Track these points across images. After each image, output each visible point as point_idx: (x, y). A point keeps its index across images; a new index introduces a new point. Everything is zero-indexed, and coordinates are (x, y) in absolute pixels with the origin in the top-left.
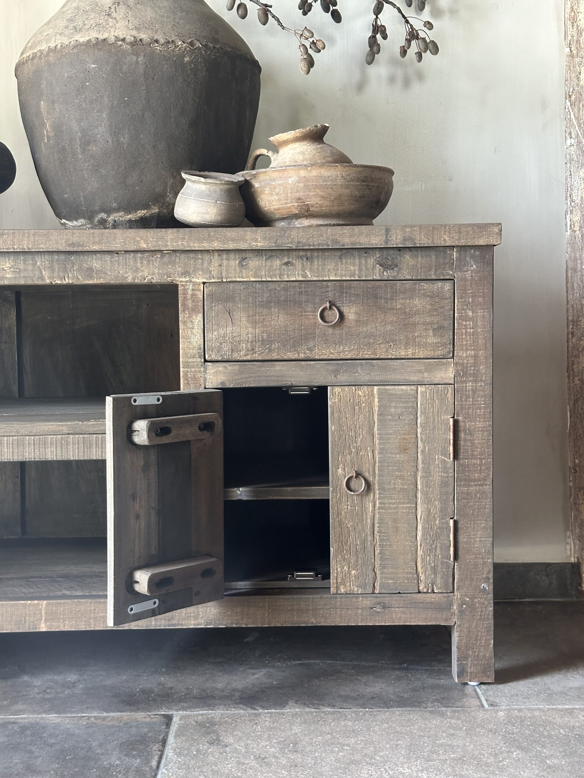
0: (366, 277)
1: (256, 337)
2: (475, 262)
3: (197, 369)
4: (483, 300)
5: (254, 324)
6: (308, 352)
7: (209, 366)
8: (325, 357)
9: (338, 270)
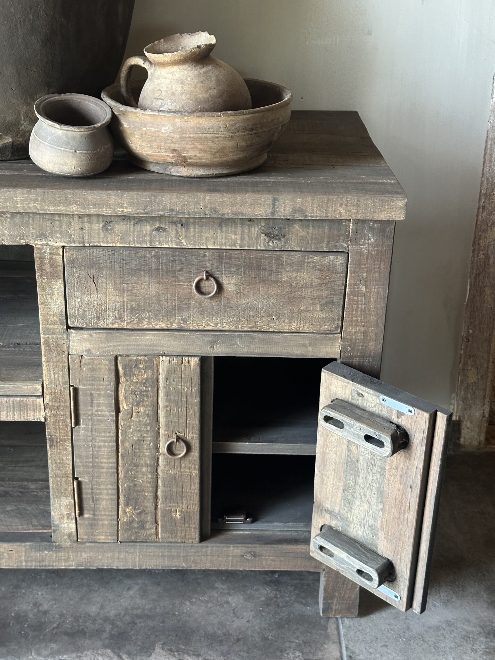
0: (249, 246)
1: (124, 305)
2: (374, 235)
3: (59, 336)
4: (380, 276)
5: (122, 291)
6: (182, 322)
7: (72, 333)
8: (200, 328)
9: (217, 237)
